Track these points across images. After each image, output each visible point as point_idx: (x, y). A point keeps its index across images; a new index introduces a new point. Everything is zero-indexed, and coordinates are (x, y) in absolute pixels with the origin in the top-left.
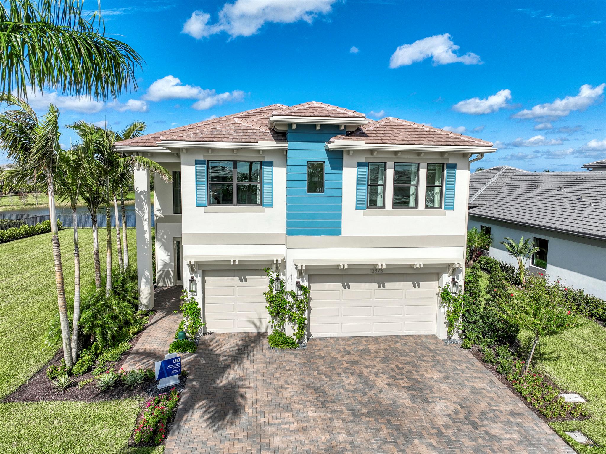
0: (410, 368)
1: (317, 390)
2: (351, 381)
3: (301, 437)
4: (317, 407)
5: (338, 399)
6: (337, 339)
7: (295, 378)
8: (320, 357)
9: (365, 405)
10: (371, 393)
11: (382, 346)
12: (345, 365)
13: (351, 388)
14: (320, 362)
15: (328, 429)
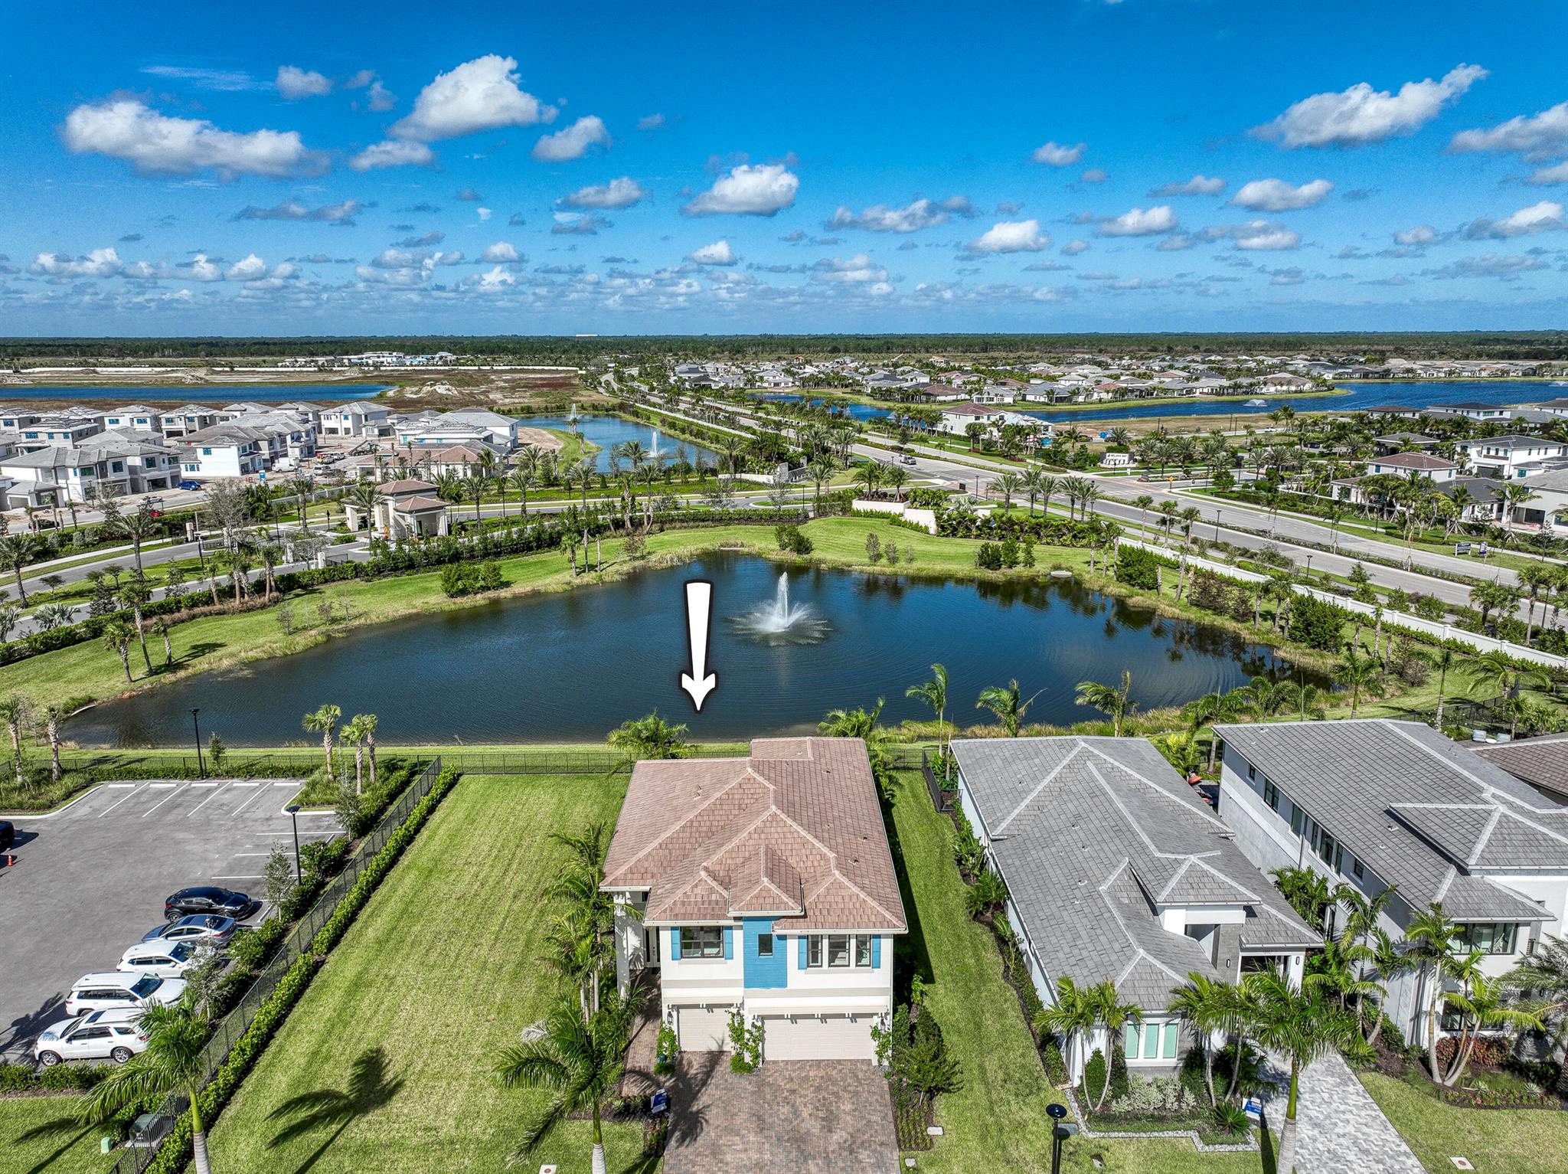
0: (833, 1099)
1: (759, 1118)
2: (785, 1110)
3: (744, 1156)
4: (756, 1133)
5: (772, 1127)
6: (787, 1062)
7: (746, 1105)
8: (769, 1085)
9: (788, 1133)
10: (795, 1123)
11: (822, 1073)
12: (786, 1094)
13: (782, 1117)
14: (767, 1090)
15: (760, 1151)
